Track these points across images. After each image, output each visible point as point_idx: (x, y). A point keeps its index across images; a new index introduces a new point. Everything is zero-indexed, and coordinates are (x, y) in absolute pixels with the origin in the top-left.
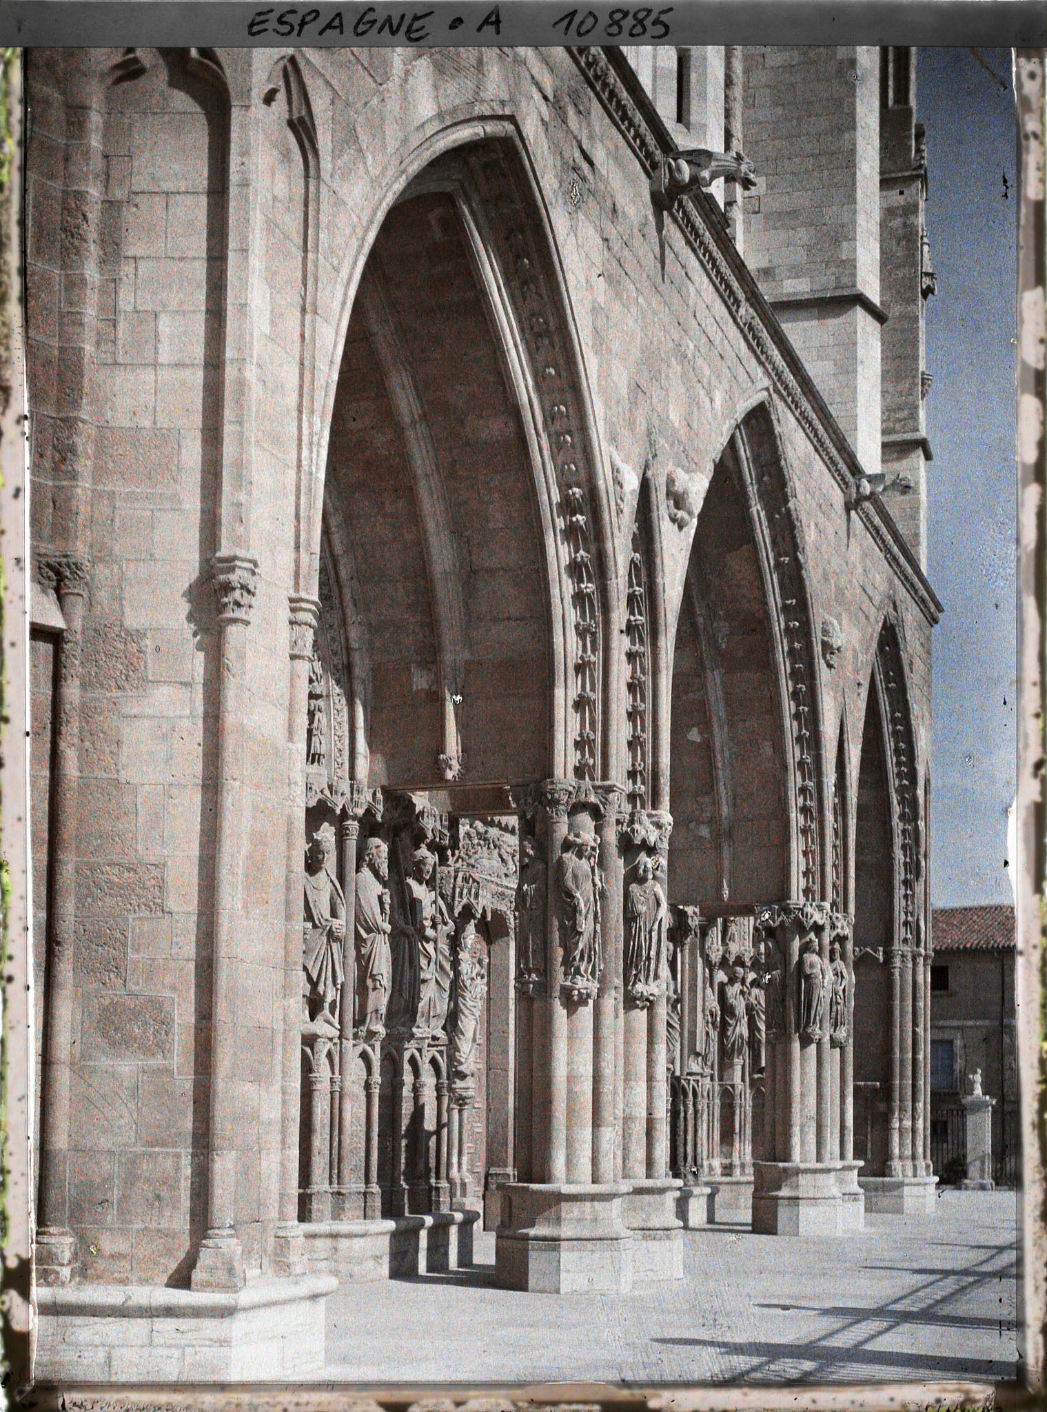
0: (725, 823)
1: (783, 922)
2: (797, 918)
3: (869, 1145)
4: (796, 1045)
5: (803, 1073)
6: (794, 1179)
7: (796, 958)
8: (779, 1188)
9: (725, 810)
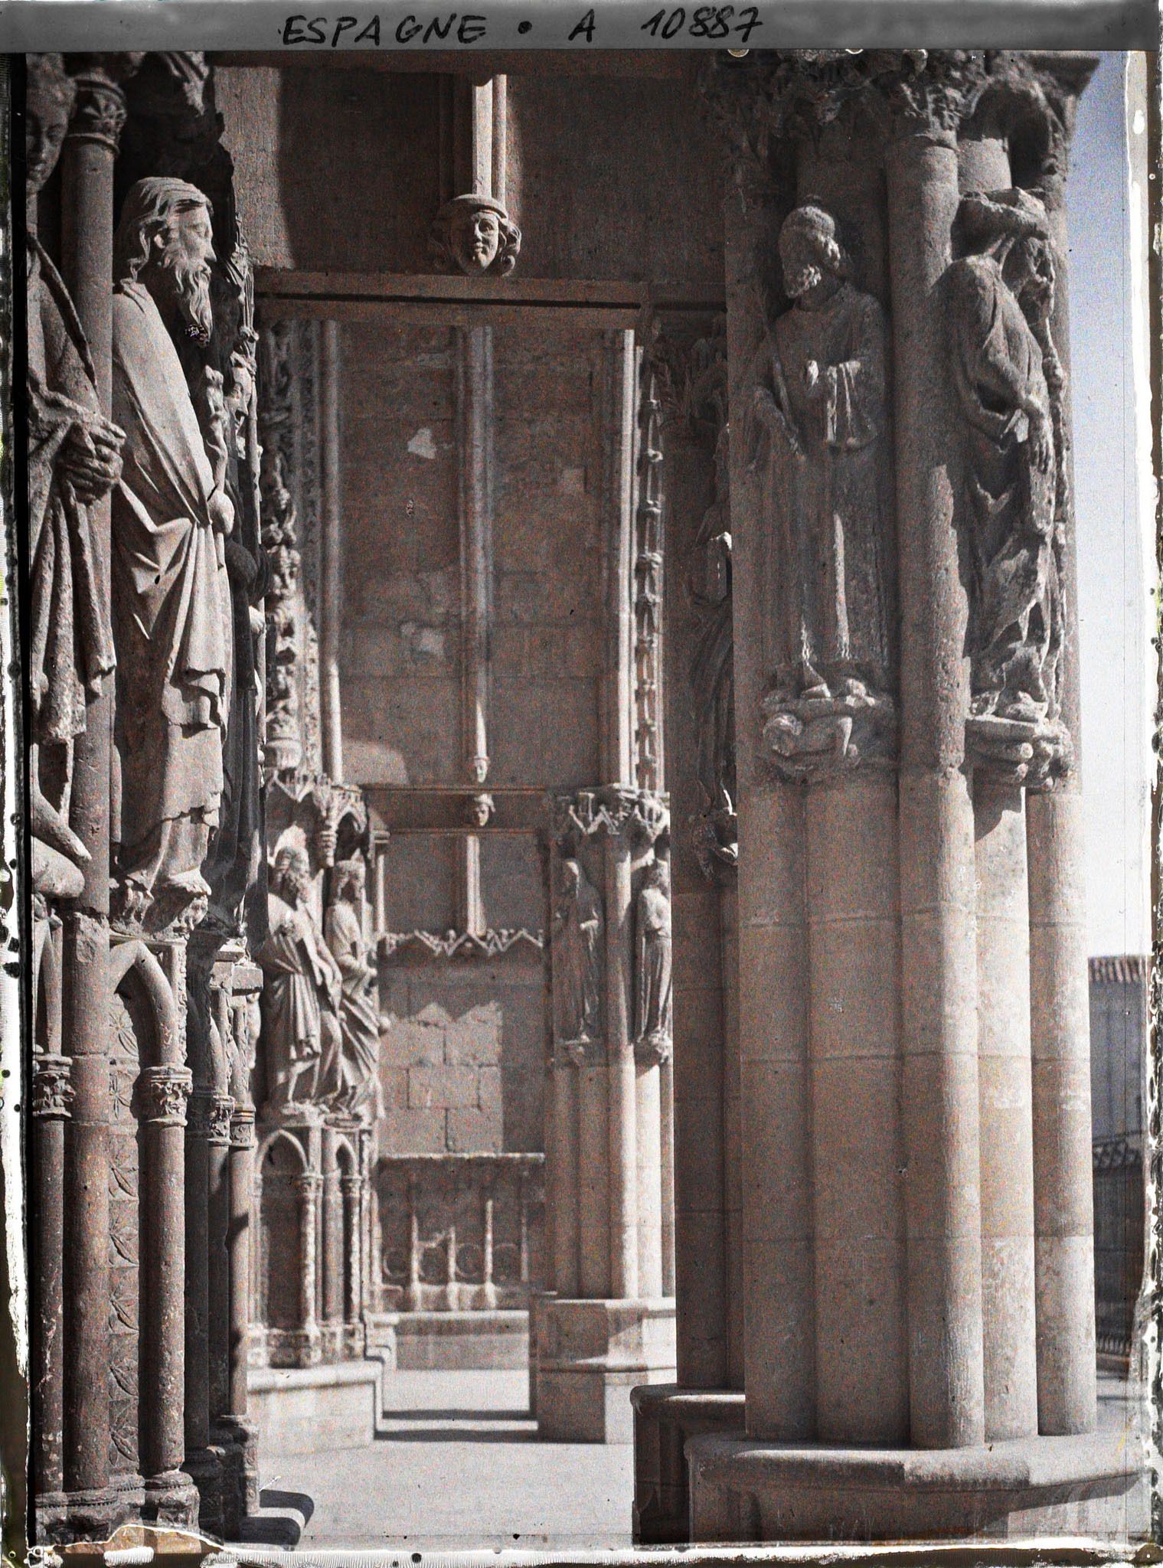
0: (481, 628)
1: (602, 825)
2: (630, 820)
3: (525, 1256)
4: (629, 1066)
5: (640, 1122)
6: (633, 1330)
7: (626, 898)
8: (604, 1351)
9: (482, 602)
